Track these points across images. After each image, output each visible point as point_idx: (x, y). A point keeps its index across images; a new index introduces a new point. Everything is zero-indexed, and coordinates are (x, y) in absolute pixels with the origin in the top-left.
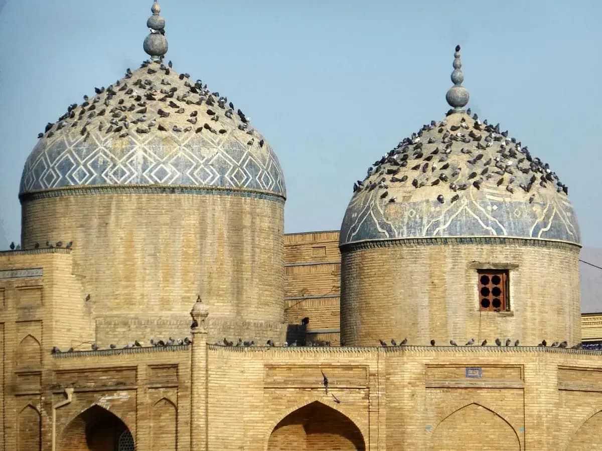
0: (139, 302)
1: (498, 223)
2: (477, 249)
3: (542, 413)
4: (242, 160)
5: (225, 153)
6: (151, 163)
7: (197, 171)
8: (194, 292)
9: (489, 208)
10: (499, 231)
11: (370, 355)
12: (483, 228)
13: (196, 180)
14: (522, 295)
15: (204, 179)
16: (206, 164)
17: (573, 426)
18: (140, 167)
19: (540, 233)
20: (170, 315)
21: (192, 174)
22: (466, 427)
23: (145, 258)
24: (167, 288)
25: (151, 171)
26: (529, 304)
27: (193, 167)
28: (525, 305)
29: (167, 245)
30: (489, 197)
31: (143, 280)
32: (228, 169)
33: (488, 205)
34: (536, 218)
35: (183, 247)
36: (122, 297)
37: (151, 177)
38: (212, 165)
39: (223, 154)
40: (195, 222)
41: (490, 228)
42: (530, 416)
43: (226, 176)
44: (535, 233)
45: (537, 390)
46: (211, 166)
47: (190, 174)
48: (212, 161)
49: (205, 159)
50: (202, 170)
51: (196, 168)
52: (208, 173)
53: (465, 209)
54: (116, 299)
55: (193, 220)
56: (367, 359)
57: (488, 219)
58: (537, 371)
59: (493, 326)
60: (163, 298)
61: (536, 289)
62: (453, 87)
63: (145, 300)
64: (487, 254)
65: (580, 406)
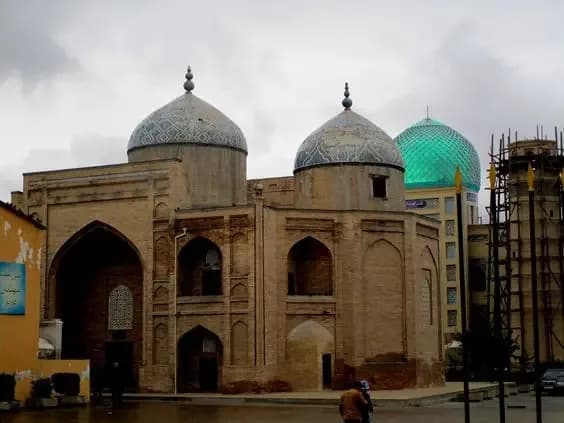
1: (381, 156)
2: (372, 168)
10: (382, 160)
12: (375, 158)
33: (376, 148)
41: (378, 158)
53: (367, 149)
57: (377, 154)
62: (346, 98)
64: (376, 171)
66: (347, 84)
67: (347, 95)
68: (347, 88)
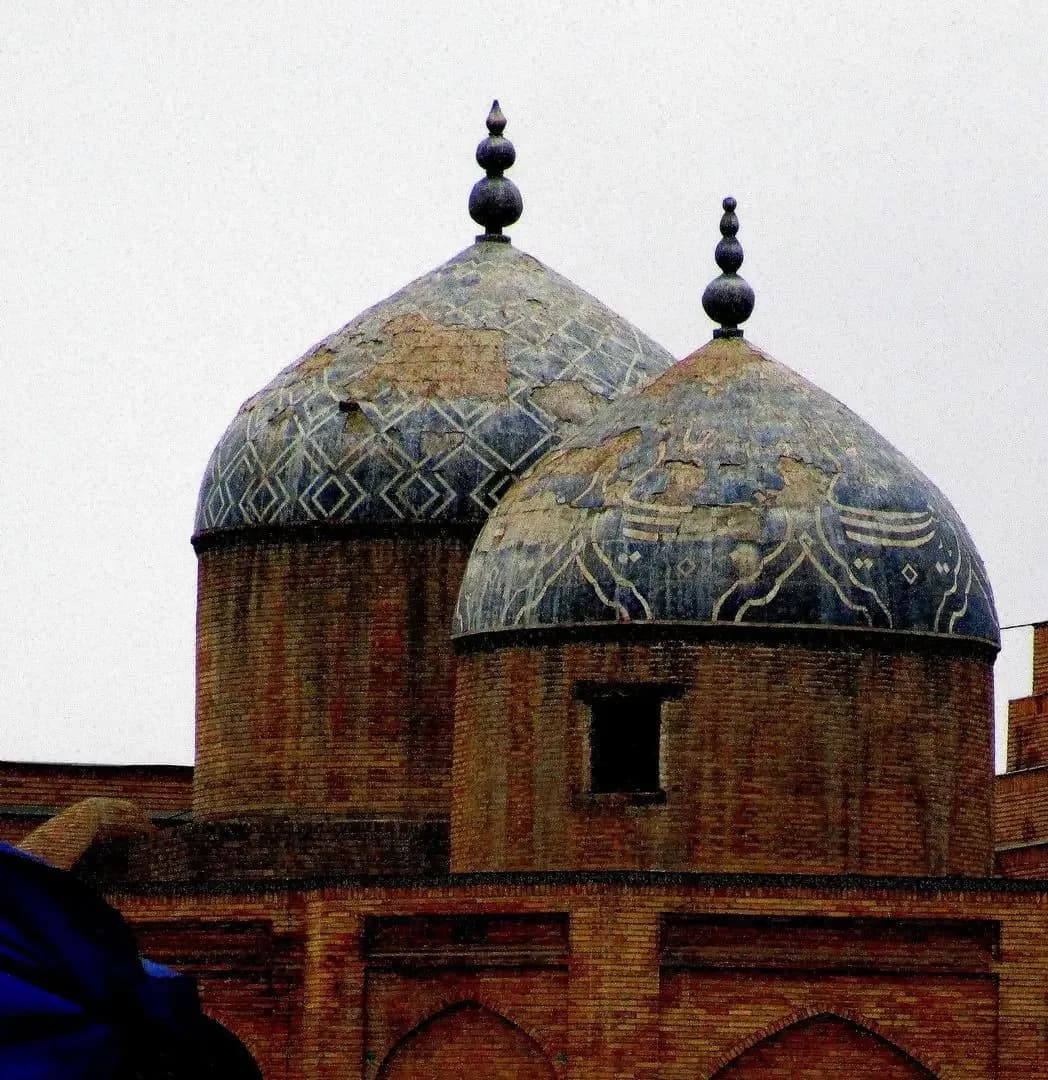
0: (290, 782)
1: (635, 591)
2: (593, 652)
3: (603, 1020)
4: (526, 455)
5: (481, 443)
6: (316, 472)
7: (403, 487)
8: (394, 758)
9: (623, 559)
10: (636, 610)
11: (276, 898)
12: (602, 604)
13: (400, 506)
14: (689, 753)
15: (418, 503)
16: (426, 472)
17: (716, 1048)
18: (295, 485)
19: (743, 610)
20: (345, 811)
21: (391, 494)
22: (453, 1054)
23: (301, 686)
24: (340, 751)
25: (312, 492)
26: (707, 773)
27: (396, 478)
28: (697, 773)
29: (341, 654)
30: (627, 532)
31: (297, 733)
32: (481, 479)
33: (622, 551)
34: (737, 578)
35: (373, 658)
36: (264, 773)
37: (311, 505)
38: (440, 472)
39: (474, 446)
40: (398, 601)
41: (616, 604)
42: (579, 1027)
43: (473, 495)
44: (728, 611)
45: (595, 968)
46: (437, 476)
47: (387, 494)
48: (442, 463)
49: (425, 461)
50: (418, 484)
51: (402, 480)
52: (429, 492)
53: (576, 563)
54: (255, 776)
55: (394, 597)
56: (267, 908)
57: (614, 585)
58: (596, 927)
59: (617, 825)
60: (331, 773)
61: (729, 739)
62: (719, 278)
63: (301, 778)
64: (612, 664)
65: (745, 1002)
66: (729, 207)
67: (729, 260)
68: (729, 229)
